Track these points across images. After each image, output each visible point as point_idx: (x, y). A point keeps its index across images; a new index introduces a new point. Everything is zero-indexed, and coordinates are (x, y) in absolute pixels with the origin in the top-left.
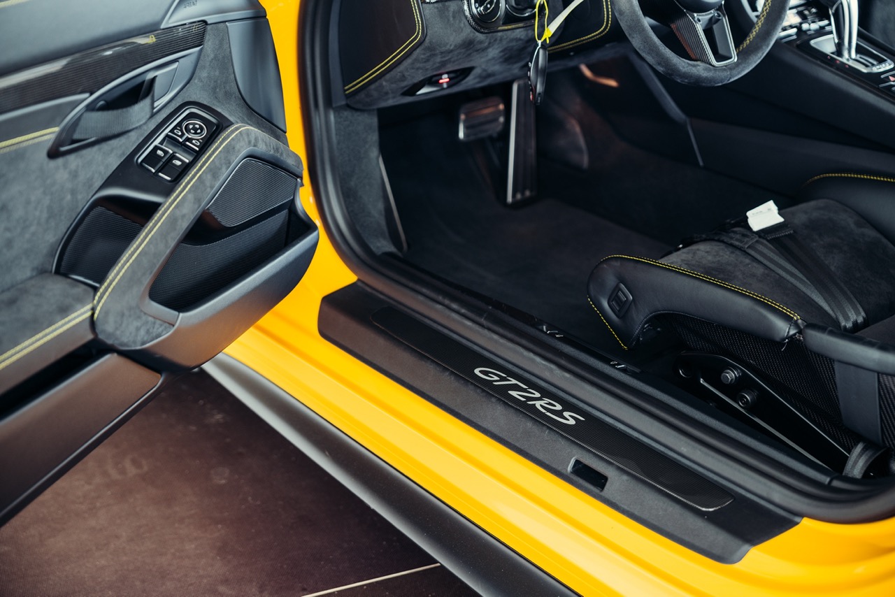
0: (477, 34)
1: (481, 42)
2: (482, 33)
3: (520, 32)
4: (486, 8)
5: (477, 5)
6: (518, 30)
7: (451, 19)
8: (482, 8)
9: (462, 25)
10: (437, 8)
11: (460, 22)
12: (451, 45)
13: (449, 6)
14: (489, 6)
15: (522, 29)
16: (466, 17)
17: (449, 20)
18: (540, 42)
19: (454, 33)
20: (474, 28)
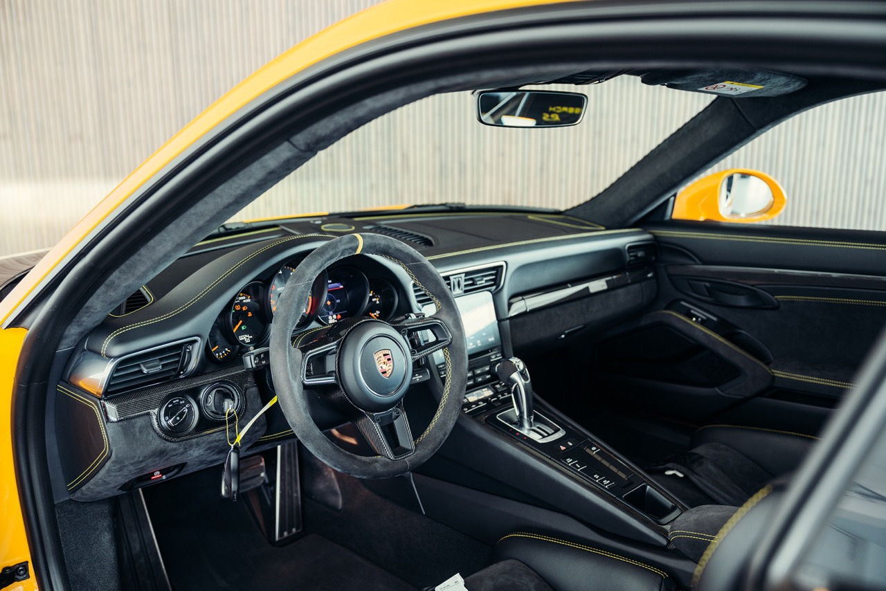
0: (168, 443)
1: (175, 450)
2: (172, 442)
3: (217, 435)
4: (175, 421)
5: (167, 418)
6: (215, 434)
7: (138, 434)
8: (170, 421)
9: (151, 438)
10: (121, 426)
11: (148, 435)
12: (139, 458)
13: (136, 423)
14: (178, 418)
15: (220, 433)
16: (155, 431)
17: (134, 435)
18: (232, 446)
19: (141, 447)
20: (165, 439)
